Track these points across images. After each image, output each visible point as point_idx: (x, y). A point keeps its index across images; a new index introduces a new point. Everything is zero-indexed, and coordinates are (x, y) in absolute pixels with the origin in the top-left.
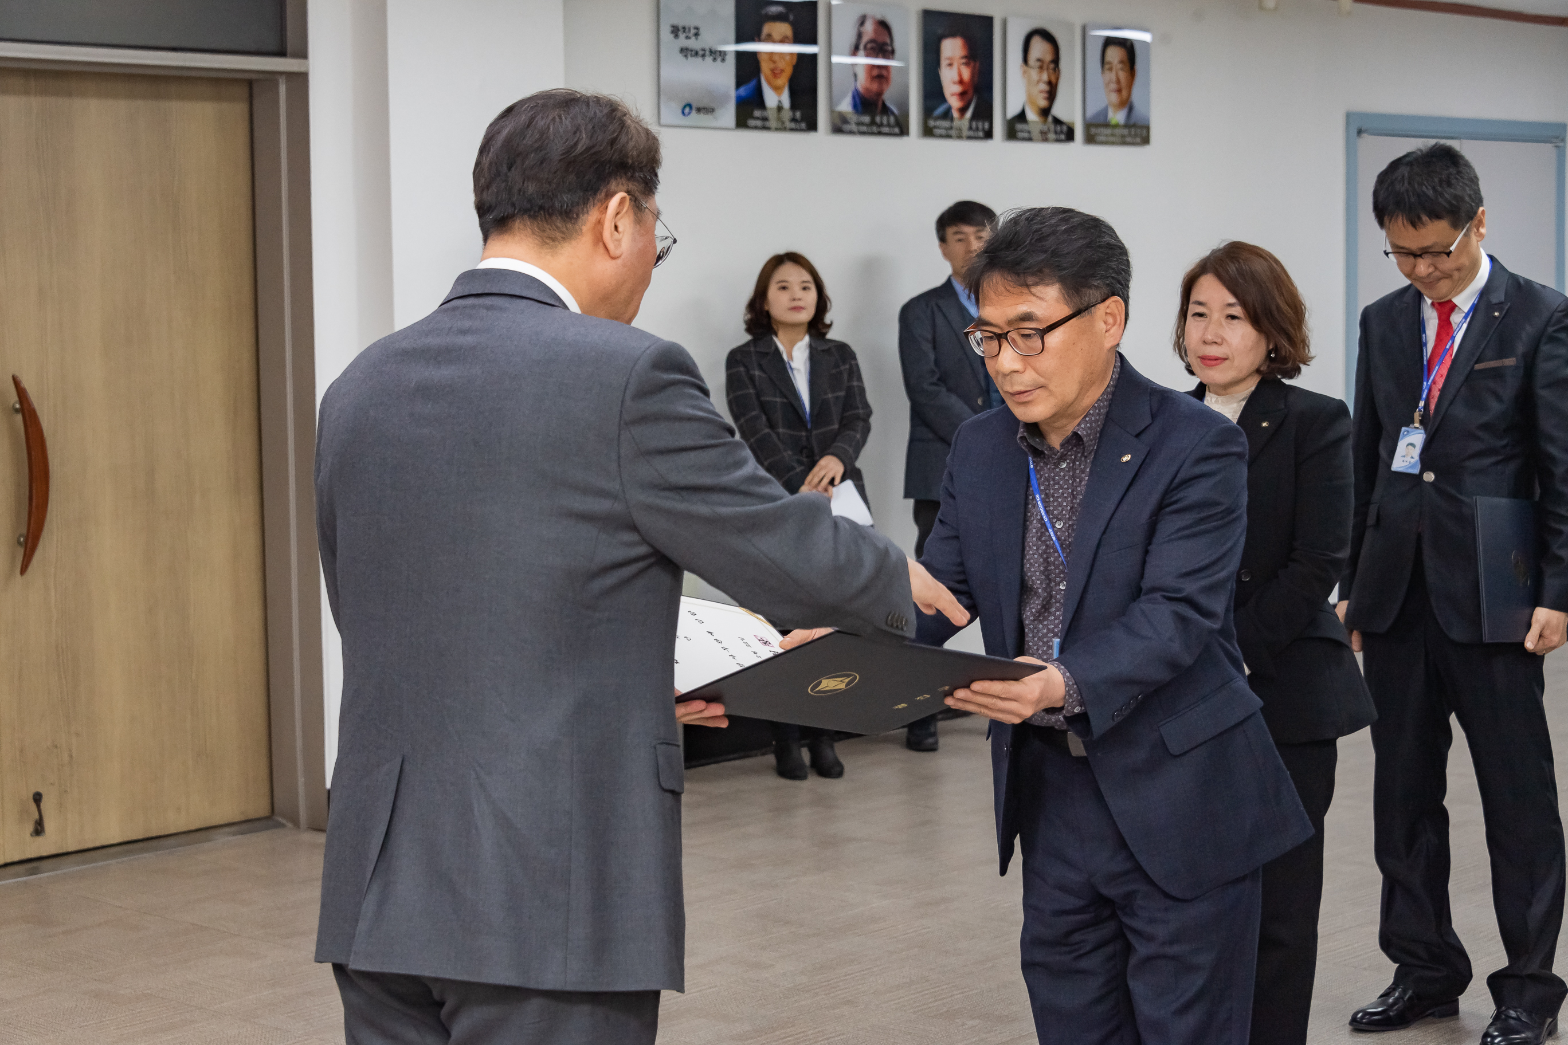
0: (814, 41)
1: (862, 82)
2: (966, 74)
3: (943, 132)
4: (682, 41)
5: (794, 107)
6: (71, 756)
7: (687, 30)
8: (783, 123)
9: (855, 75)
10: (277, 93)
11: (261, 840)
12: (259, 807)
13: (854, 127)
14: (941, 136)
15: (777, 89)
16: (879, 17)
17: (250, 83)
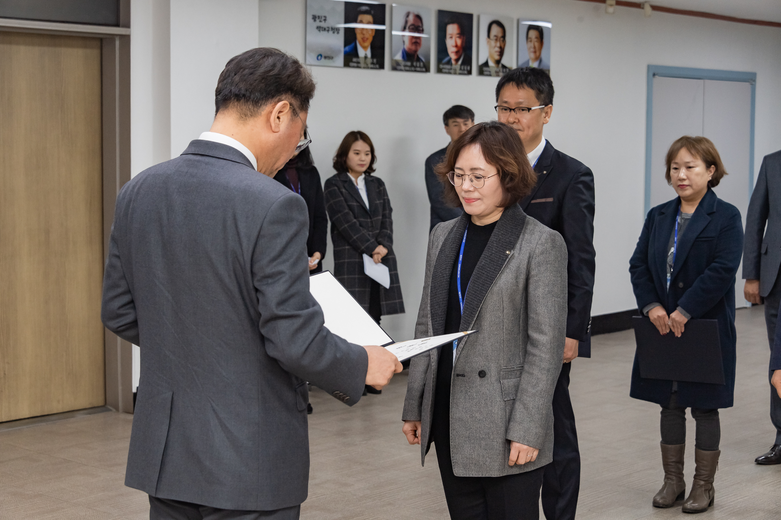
0: (383, 23)
1: (407, 45)
2: (459, 42)
3: (447, 71)
4: (318, 23)
5: (373, 56)
6: (5, 374)
7: (320, 17)
8: (367, 65)
9: (404, 42)
10: (115, 45)
11: (99, 418)
12: (99, 401)
13: (403, 68)
14: (446, 73)
15: (365, 48)
16: (416, 13)
17: (101, 40)
